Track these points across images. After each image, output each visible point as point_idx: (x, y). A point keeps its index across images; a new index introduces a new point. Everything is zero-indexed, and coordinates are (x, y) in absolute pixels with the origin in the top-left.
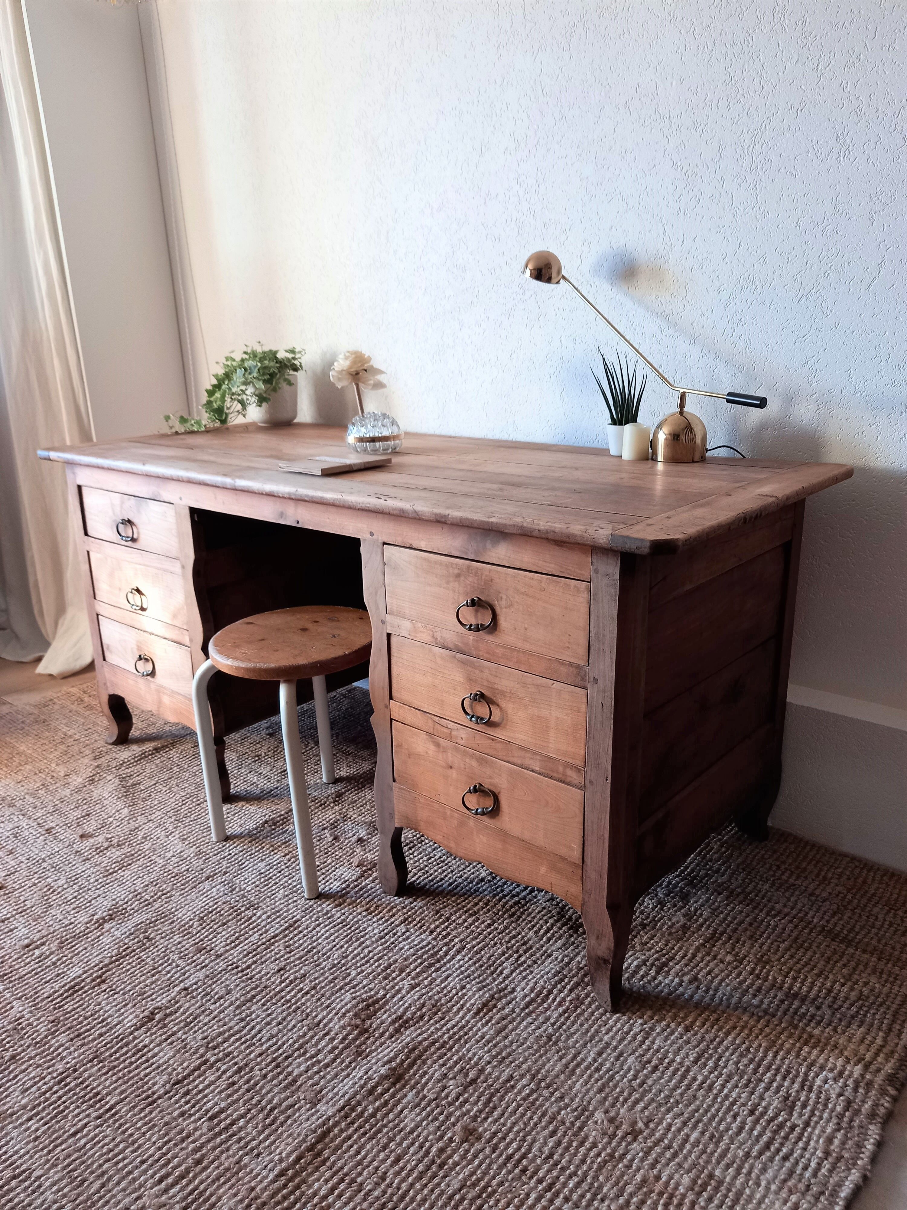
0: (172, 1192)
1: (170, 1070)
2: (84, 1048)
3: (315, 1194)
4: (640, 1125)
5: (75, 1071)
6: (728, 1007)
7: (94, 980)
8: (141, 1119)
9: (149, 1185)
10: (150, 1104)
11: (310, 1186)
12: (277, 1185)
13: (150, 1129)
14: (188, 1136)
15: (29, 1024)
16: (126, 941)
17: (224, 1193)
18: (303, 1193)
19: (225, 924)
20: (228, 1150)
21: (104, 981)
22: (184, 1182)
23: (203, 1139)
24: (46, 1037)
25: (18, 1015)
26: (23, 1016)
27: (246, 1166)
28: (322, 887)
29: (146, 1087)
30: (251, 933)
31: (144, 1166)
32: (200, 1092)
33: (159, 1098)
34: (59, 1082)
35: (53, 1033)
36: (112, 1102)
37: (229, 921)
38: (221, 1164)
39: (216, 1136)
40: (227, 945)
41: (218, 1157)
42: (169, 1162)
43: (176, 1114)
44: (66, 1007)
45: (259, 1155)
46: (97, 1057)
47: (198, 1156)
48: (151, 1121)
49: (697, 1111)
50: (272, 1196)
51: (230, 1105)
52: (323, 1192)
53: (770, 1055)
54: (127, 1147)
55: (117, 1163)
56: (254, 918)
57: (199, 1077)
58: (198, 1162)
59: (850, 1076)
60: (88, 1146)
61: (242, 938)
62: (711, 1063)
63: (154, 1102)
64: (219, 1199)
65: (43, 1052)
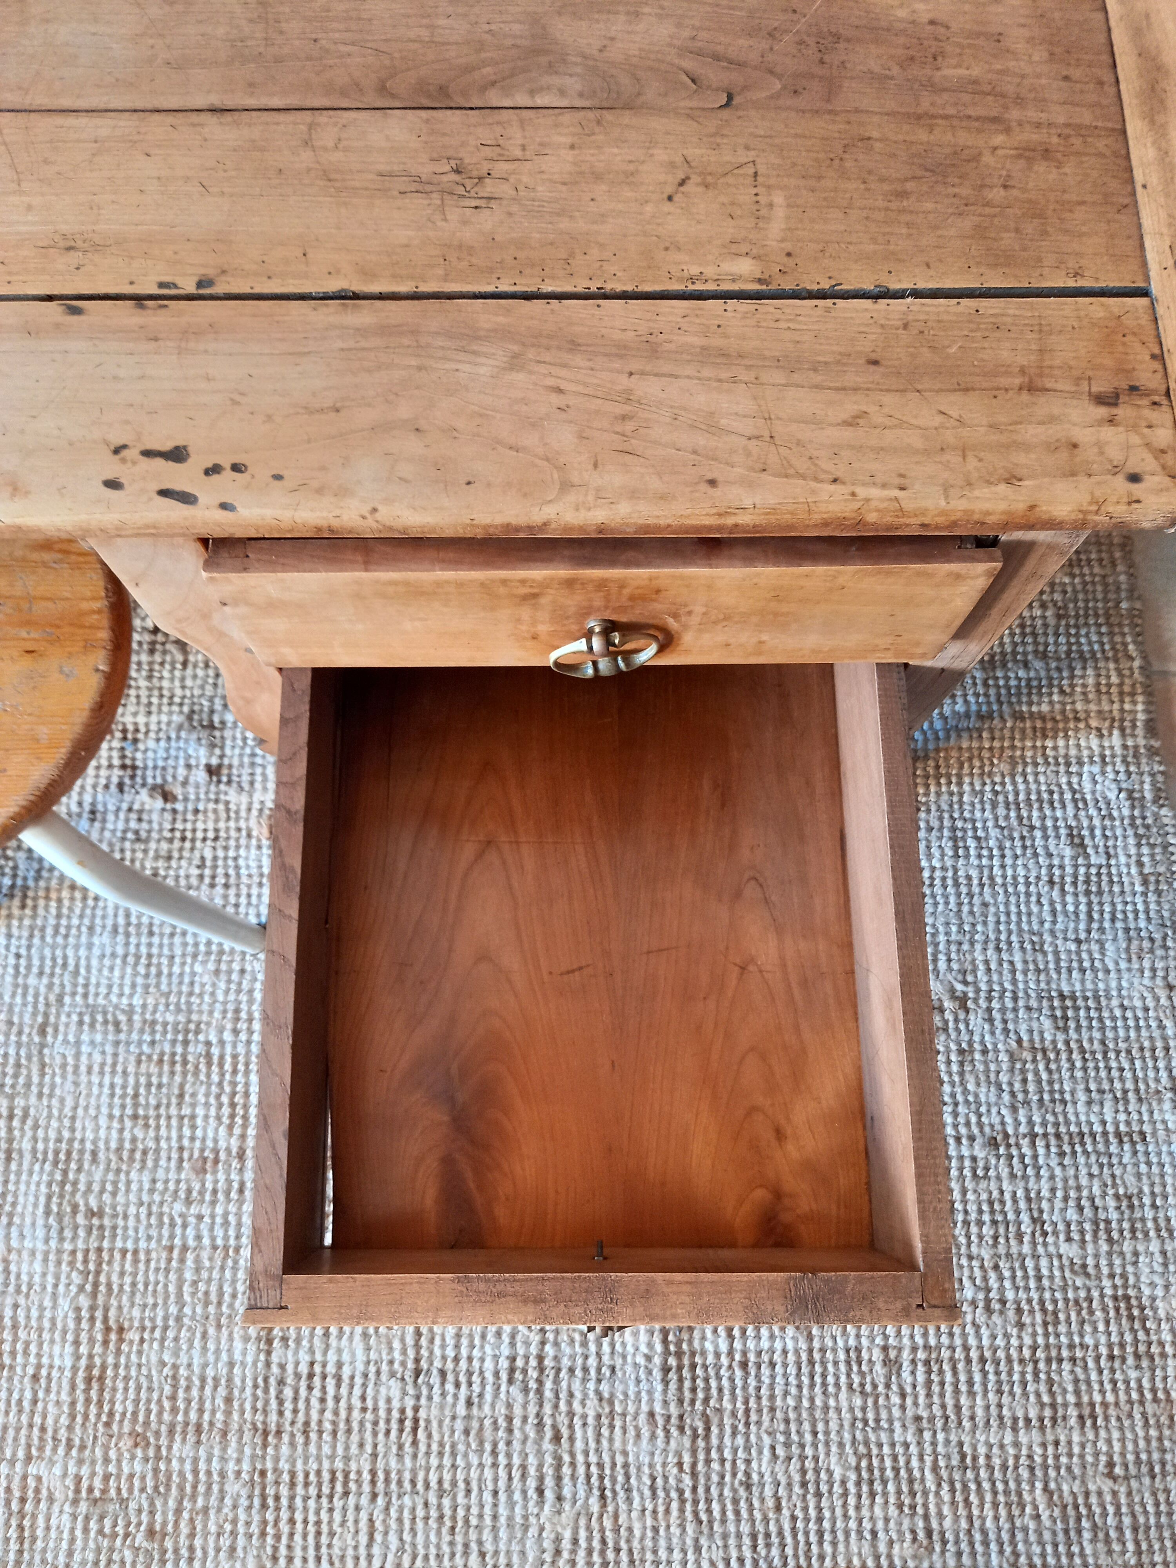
0: (567, 1492)
1: (385, 1367)
2: (233, 1438)
3: (717, 1355)
4: (959, 987)
5: (263, 1473)
6: (937, 738)
7: (106, 1343)
8: (428, 1454)
9: (532, 1508)
10: (415, 1430)
11: (703, 1353)
12: (673, 1386)
13: (454, 1454)
14: (509, 1419)
15: (107, 1478)
16: (67, 1246)
17: (624, 1442)
18: (705, 1367)
19: (181, 1096)
20: (571, 1395)
21: (121, 1330)
22: (566, 1470)
23: (532, 1410)
24: (156, 1471)
25: (69, 1482)
26: (78, 1479)
27: (612, 1395)
28: (252, 911)
29: (382, 1413)
30: (240, 1078)
31: (502, 1497)
32: (456, 1360)
33: (416, 1409)
34: (264, 1506)
35: (158, 1458)
36: (366, 1468)
37: (182, 1086)
38: (584, 1417)
39: (539, 1392)
40: (230, 1127)
41: (571, 1414)
42: (524, 1467)
43: (461, 1410)
44: (118, 1407)
45: (613, 1369)
46: (266, 1433)
47: (549, 1433)
48: (441, 1444)
49: (998, 922)
50: (681, 1402)
51: (513, 1344)
52: (724, 1347)
53: (1019, 779)
54: (454, 1499)
55: (467, 1521)
56: (215, 1051)
57: (432, 1341)
58: (557, 1438)
59: (1113, 756)
60: (407, 1537)
61: (238, 1099)
62: (971, 843)
63: (416, 1420)
64: (625, 1453)
65: (181, 1488)
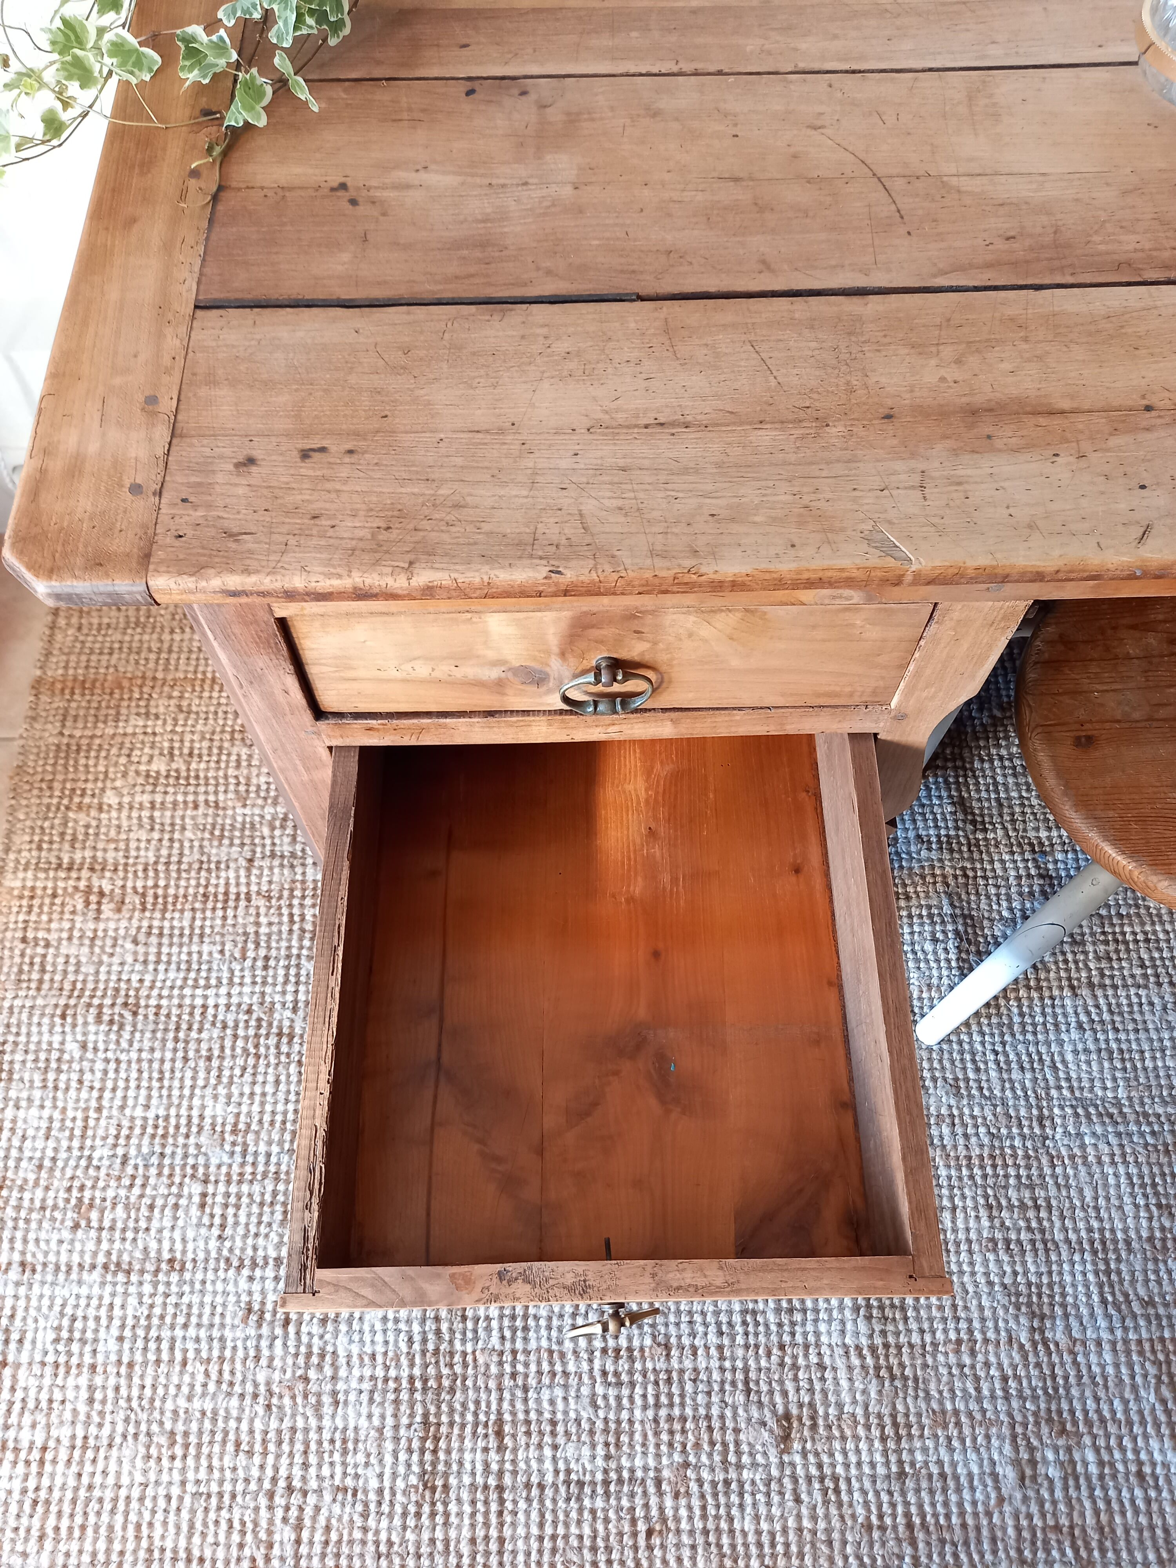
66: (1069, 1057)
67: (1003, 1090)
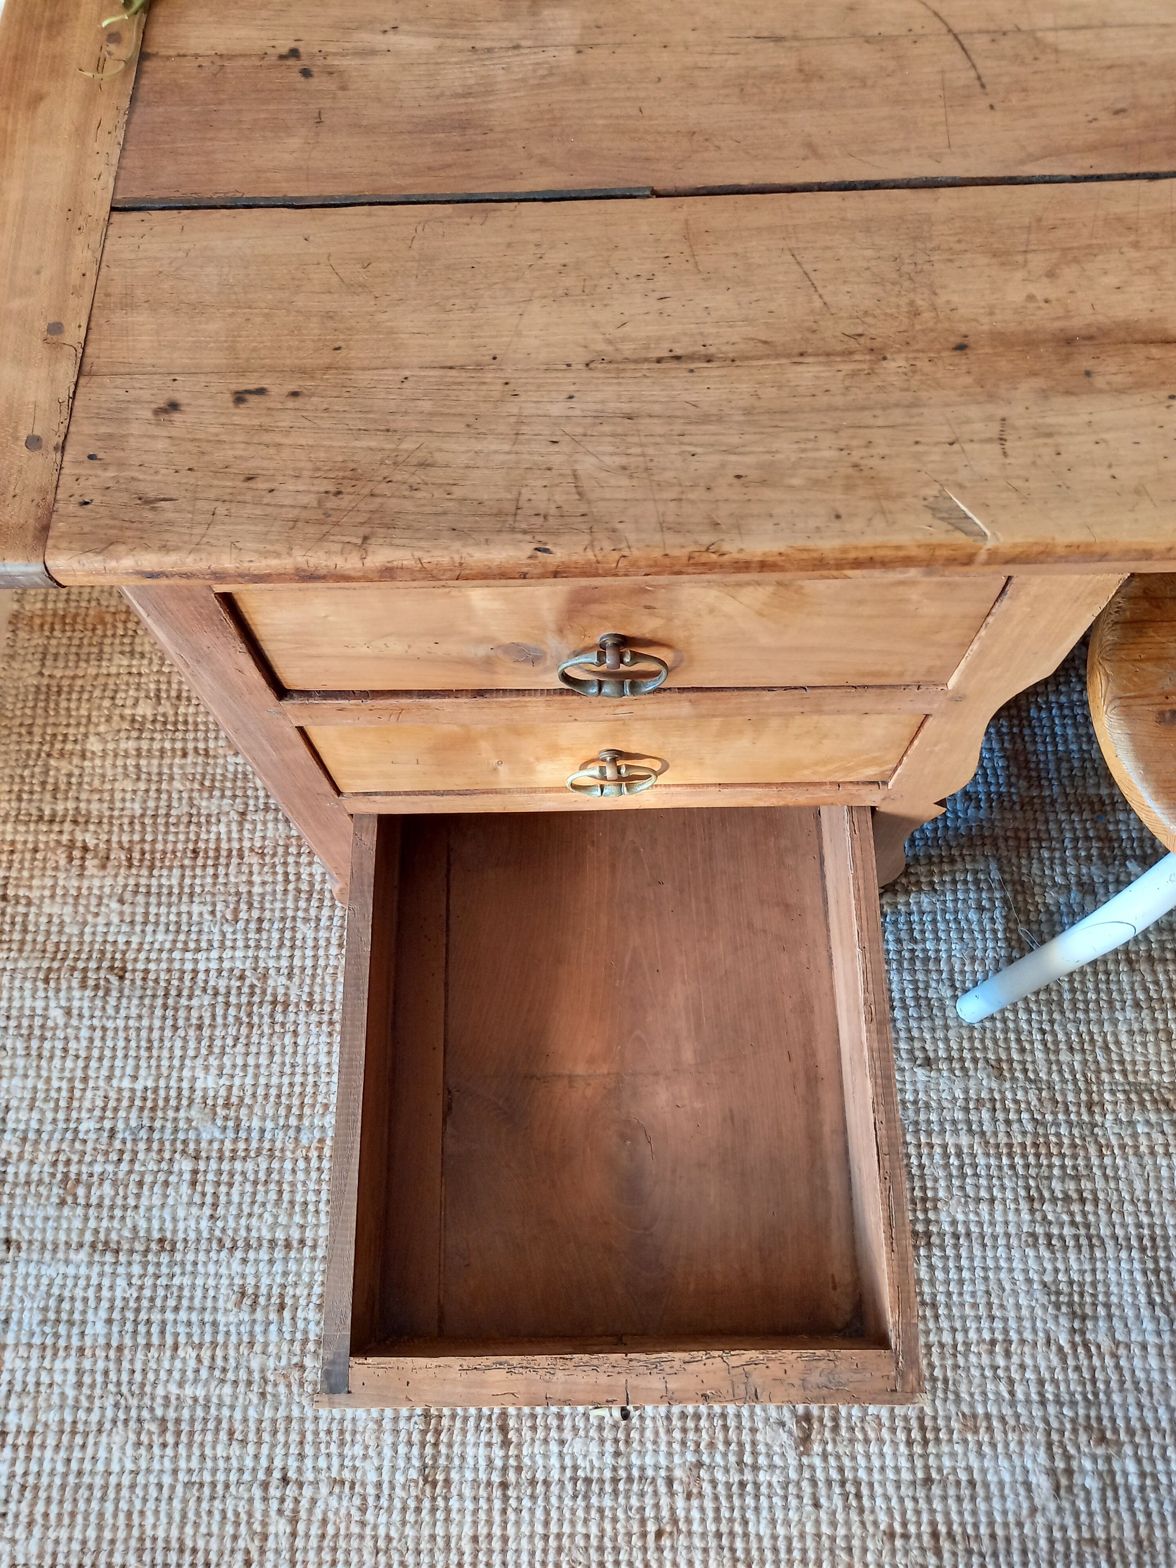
66: (1124, 1038)
67: (1050, 1073)
